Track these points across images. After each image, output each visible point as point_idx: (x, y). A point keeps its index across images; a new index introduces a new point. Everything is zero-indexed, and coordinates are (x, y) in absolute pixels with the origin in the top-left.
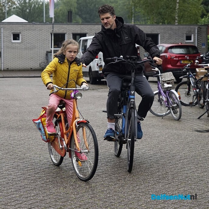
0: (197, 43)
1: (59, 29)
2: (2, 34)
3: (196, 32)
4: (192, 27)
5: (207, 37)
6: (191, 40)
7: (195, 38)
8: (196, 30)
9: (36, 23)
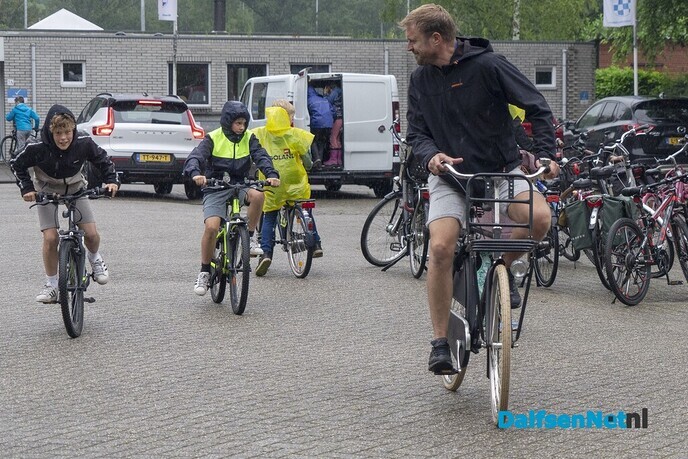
0: (567, 91)
1: (191, 50)
2: (34, 63)
3: (564, 63)
4: (552, 47)
5: (594, 74)
6: (549, 82)
7: (561, 77)
8: (564, 55)
9: (127, 35)
